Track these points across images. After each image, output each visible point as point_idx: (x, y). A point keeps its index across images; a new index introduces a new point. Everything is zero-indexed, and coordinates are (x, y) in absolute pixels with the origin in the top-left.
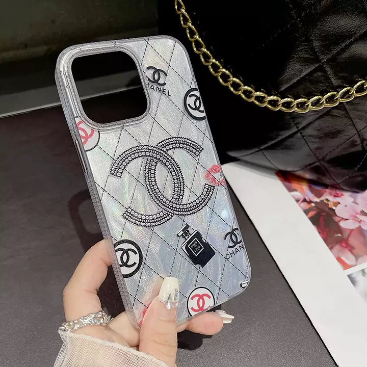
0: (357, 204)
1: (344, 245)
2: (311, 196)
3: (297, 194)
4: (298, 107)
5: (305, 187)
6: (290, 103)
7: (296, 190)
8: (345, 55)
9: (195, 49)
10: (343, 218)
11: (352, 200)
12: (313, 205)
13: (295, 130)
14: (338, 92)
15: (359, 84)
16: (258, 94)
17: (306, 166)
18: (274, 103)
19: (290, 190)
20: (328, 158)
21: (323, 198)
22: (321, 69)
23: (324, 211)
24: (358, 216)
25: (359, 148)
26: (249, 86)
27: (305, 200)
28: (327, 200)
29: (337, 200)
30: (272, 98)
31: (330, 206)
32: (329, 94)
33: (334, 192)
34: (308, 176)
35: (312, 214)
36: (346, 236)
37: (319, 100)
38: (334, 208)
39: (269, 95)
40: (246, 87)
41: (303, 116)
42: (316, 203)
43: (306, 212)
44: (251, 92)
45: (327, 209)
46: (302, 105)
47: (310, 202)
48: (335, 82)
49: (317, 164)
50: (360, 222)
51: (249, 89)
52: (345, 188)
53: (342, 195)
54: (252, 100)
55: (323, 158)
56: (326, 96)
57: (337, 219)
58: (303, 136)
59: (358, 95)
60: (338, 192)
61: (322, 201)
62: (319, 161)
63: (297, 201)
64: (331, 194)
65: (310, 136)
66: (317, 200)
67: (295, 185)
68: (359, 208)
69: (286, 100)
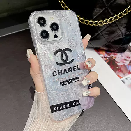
0: (122, 57)
1: (119, 71)
2: (107, 56)
3: (102, 55)
4: (100, 24)
5: (104, 53)
6: (97, 22)
7: (101, 54)
8: (115, 3)
9: (62, 6)
10: (118, 62)
11: (121, 56)
12: (108, 58)
13: (99, 32)
14: (113, 17)
15: (120, 14)
16: (86, 20)
17: (104, 45)
18: (91, 23)
19: (99, 54)
20: (111, 41)
21: (111, 56)
22: (107, 9)
23: (111, 60)
24: (123, 61)
25: (121, 37)
26: (82, 18)
27: (105, 57)
28: (112, 56)
29: (116, 56)
30: (91, 21)
31: (113, 58)
32: (110, 18)
33: (114, 54)
34: (105, 49)
35: (107, 61)
36: (120, 67)
37: (107, 21)
38: (115, 59)
39: (90, 20)
40: (81, 18)
41: (102, 27)
42: (109, 58)
43: (106, 61)
44: (83, 20)
45: (113, 59)
46: (101, 23)
47: (107, 58)
48: (112, 14)
49: (108, 44)
50: (124, 62)
51: (83, 19)
52: (118, 52)
53: (117, 54)
54: (84, 23)
55: (110, 41)
56: (109, 19)
57: (116, 62)
58: (102, 34)
59: (120, 18)
60: (116, 53)
61: (111, 57)
62: (108, 43)
63: (102, 58)
64: (113, 54)
65: (105, 34)
66: (109, 57)
67: (101, 52)
68: (123, 58)
69: (95, 21)
